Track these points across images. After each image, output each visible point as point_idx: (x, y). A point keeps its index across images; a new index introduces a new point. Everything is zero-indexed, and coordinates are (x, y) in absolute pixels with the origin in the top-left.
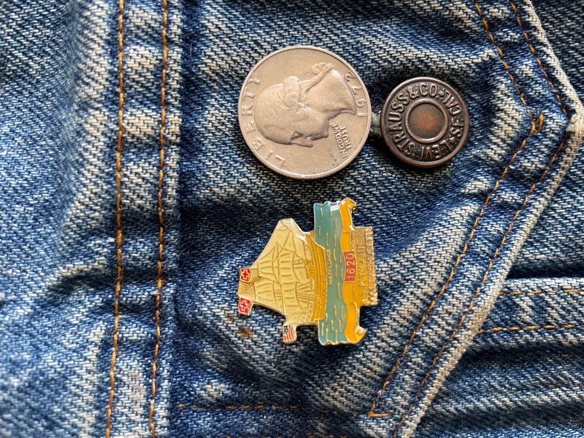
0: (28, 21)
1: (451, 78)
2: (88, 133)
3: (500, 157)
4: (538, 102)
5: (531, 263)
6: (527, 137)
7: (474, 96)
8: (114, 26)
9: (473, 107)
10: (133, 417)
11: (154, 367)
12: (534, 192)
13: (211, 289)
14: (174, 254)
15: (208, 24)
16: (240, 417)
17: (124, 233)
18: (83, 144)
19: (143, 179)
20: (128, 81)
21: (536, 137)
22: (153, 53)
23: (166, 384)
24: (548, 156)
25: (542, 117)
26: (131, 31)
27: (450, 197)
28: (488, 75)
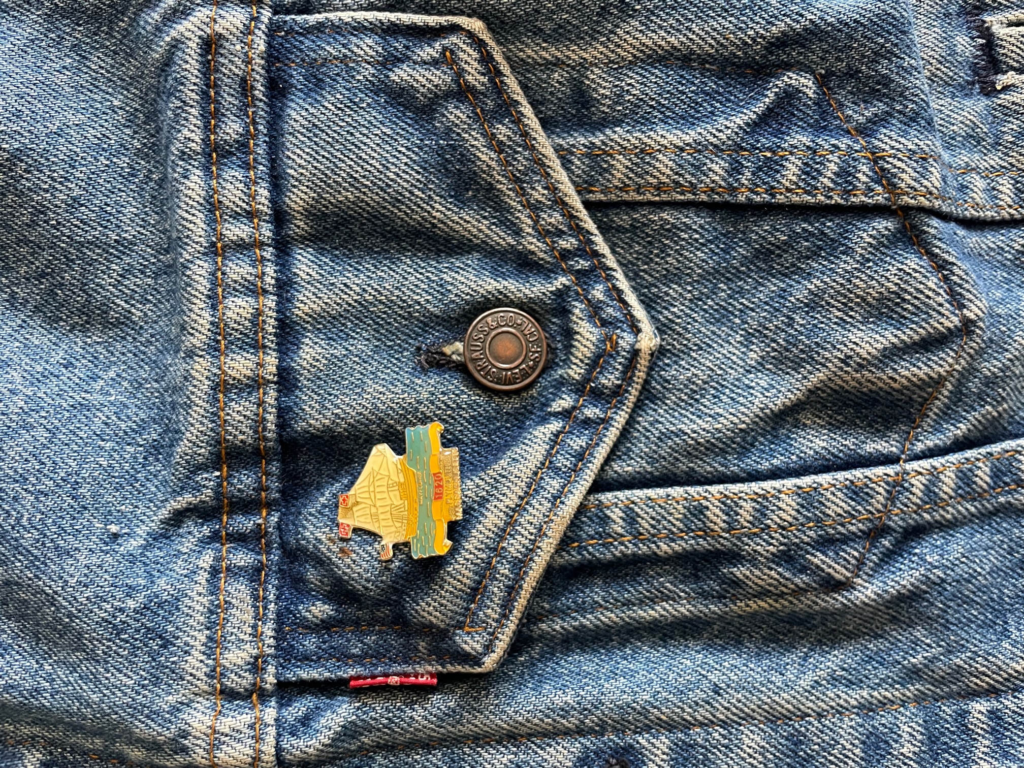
0: (128, 271)
1: (528, 307)
2: (194, 378)
3: (581, 376)
4: (611, 323)
5: (620, 475)
6: (602, 356)
7: (554, 320)
8: (214, 282)
9: (555, 331)
10: (242, 636)
11: (261, 592)
12: (615, 406)
13: (313, 515)
14: (277, 484)
15: (299, 273)
16: (345, 639)
17: (228, 467)
18: (190, 388)
19: (245, 416)
20: (228, 330)
21: (611, 356)
22: (250, 303)
23: (272, 606)
24: (623, 372)
25: (615, 337)
26: (229, 285)
27: (539, 416)
28: (564, 301)
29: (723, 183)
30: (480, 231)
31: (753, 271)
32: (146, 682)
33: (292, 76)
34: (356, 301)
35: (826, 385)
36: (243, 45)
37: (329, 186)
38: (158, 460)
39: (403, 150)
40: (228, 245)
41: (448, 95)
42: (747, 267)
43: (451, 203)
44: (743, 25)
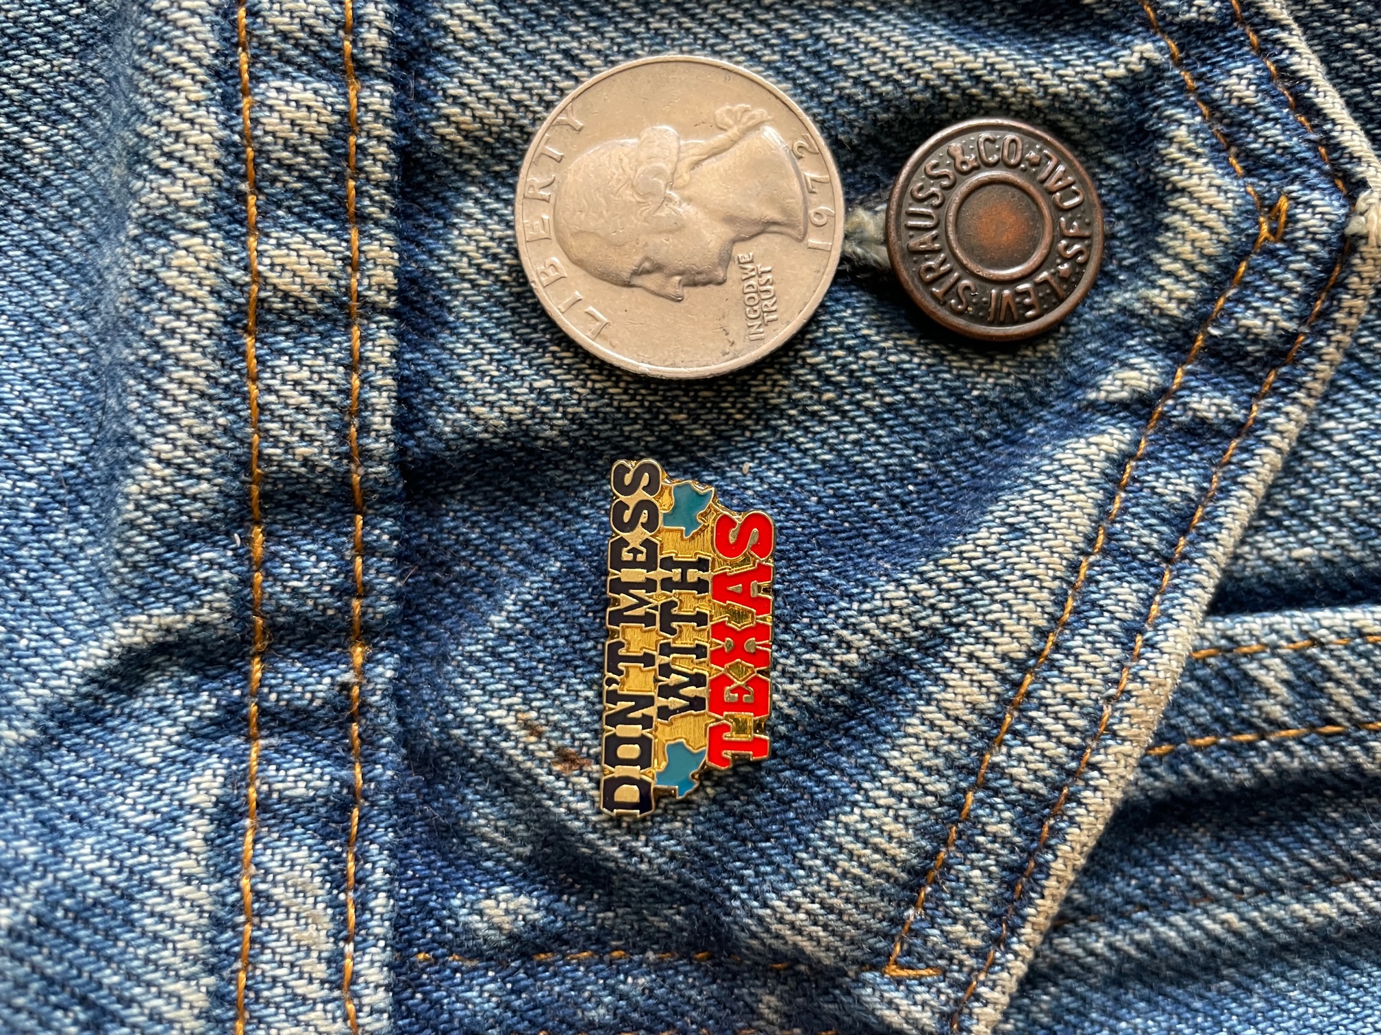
1: (1052, 117)
2: (174, 292)
3: (1183, 307)
4: (1272, 166)
5: (1280, 569)
6: (1247, 254)
7: (1111, 159)
8: (227, 35)
9: (1111, 189)
10: (301, 986)
11: (351, 863)
12: (1274, 391)
14: (390, 579)
15: (449, 22)
16: (568, 981)
17: (269, 534)
18: (159, 320)
19: (314, 395)
20: (266, 166)
21: (1272, 254)
22: (324, 97)
23: (380, 903)
24: (1305, 298)
25: (1284, 204)
26: (269, 45)
27: (1061, 412)
28: (1144, 106)
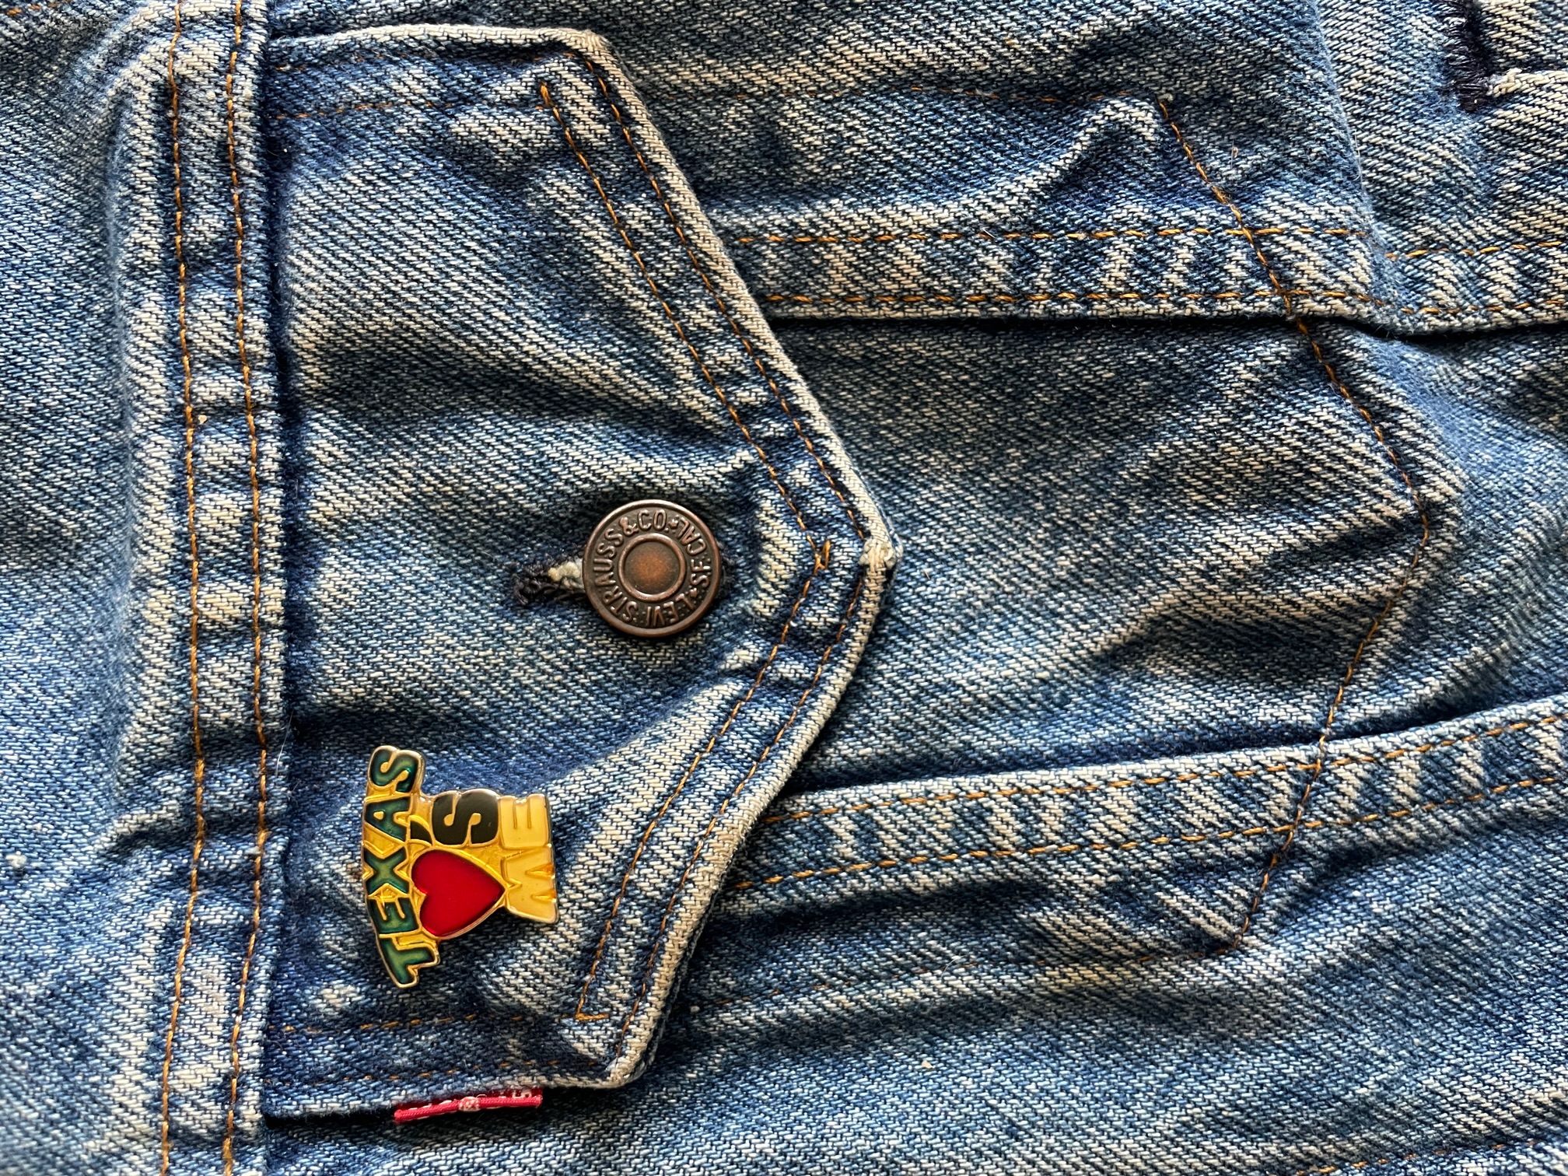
1: (688, 497)
3: (774, 610)
4: (821, 523)
5: (852, 762)
6: (808, 577)
7: (731, 520)
8: (181, 469)
10: (206, 1040)
12: (829, 659)
17: (207, 764)
19: (231, 680)
20: (203, 545)
21: (823, 577)
22: (238, 501)
23: (261, 991)
24: (841, 603)
25: (828, 546)
26: (205, 473)
27: (708, 678)
28: (747, 488)
29: (1005, 287)
30: (605, 377)
31: (1062, 427)
32: (56, 1116)
33: (300, 134)
34: (408, 495)
35: (1179, 613)
36: (218, 91)
37: (353, 307)
38: (98, 756)
39: (473, 245)
40: (202, 409)
41: (546, 156)
42: (1053, 422)
43: (554, 330)
44: (1034, 23)
